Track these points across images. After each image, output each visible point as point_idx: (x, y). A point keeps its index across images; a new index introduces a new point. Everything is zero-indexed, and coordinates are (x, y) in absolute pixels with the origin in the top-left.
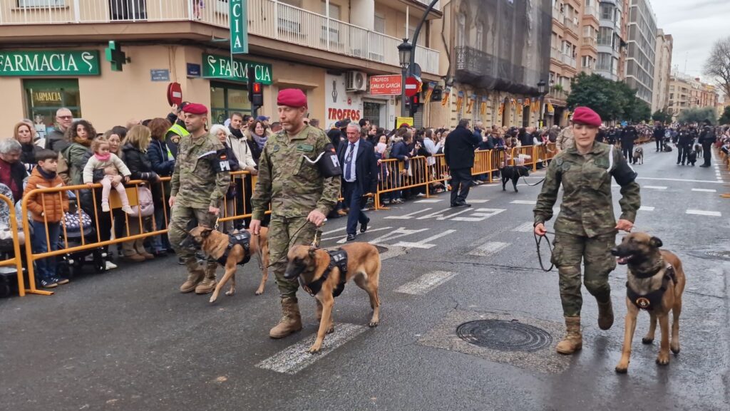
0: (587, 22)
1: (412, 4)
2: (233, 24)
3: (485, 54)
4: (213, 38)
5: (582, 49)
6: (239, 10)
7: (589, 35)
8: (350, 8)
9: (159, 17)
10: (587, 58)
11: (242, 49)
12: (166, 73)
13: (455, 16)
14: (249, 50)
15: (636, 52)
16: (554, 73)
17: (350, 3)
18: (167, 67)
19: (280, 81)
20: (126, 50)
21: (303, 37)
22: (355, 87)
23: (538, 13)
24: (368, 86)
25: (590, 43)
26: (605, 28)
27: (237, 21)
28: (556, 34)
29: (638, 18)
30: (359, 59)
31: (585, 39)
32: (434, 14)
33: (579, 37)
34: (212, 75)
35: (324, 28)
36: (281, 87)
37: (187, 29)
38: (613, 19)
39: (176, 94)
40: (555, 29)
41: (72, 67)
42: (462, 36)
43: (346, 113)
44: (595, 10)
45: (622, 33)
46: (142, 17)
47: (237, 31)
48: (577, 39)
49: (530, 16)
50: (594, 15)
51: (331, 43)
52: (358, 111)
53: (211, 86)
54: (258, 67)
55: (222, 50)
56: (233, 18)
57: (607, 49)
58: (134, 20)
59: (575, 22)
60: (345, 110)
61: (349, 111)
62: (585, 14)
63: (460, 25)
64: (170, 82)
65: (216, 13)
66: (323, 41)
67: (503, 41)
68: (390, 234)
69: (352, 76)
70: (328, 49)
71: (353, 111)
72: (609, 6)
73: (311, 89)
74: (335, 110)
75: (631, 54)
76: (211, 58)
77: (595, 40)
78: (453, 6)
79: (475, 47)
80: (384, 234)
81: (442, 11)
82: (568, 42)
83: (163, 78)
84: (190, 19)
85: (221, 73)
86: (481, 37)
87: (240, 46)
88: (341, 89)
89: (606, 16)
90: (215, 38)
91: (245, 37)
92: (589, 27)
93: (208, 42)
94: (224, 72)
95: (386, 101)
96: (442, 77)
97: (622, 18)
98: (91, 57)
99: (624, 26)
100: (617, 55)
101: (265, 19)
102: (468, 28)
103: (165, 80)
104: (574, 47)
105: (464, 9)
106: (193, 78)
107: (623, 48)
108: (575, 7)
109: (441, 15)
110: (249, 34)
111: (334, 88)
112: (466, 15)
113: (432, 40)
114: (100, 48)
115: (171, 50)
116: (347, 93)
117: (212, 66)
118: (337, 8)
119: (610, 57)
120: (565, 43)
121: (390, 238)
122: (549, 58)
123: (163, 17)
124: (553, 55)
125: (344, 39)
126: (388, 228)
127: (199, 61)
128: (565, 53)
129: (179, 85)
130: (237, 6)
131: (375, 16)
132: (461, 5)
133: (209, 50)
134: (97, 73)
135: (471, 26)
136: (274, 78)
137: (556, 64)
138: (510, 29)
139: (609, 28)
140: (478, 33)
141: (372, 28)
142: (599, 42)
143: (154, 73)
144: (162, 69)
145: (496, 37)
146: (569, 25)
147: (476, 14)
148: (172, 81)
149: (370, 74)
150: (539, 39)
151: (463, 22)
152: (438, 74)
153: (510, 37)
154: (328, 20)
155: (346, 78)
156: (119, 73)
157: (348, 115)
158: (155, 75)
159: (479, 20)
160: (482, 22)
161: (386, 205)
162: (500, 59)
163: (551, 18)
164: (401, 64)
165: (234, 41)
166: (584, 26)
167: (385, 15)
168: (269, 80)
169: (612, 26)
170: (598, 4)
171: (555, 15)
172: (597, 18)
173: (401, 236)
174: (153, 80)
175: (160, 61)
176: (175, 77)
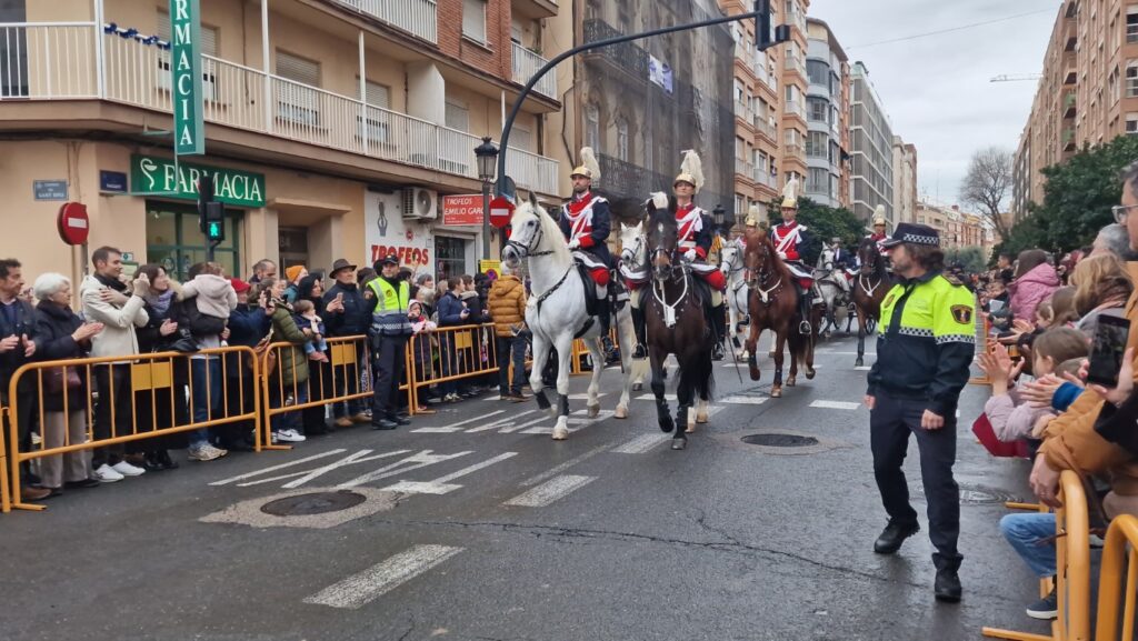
0: (790, 124)
1: (511, 89)
2: (179, 106)
3: (631, 166)
4: (146, 130)
5: (784, 162)
6: (189, 85)
7: (793, 142)
8: (406, 90)
9: (45, 92)
10: (793, 174)
11: (193, 147)
12: (62, 187)
13: (580, 107)
14: (207, 149)
15: (865, 168)
16: (743, 195)
17: (406, 84)
18: (63, 176)
19: (280, 200)
21: (324, 132)
22: (417, 212)
23: (712, 109)
24: (439, 211)
25: (794, 154)
26: (817, 133)
27: (185, 102)
28: (742, 140)
29: (864, 119)
30: (422, 168)
31: (788, 147)
32: (548, 104)
33: (779, 144)
34: (149, 190)
35: (359, 119)
36: (282, 212)
37: (94, 114)
38: (827, 119)
39: (74, 222)
40: (740, 131)
42: (595, 140)
43: (404, 254)
44: (800, 106)
45: (842, 139)
46: (15, 91)
47: (185, 118)
48: (776, 147)
49: (701, 113)
50: (798, 113)
51: (371, 143)
52: (425, 250)
53: (149, 208)
54: (238, 179)
55: (161, 148)
56: (178, 98)
57: (822, 162)
59: (771, 122)
60: (402, 249)
61: (409, 250)
62: (787, 111)
63: (589, 122)
64: (65, 202)
65: (161, 91)
66: (359, 139)
67: (660, 149)
68: (396, 465)
69: (412, 195)
70: (366, 151)
71: (417, 251)
72: (821, 101)
73: (339, 214)
74: (383, 248)
75: (859, 171)
76: (146, 163)
77: (803, 149)
78: (578, 94)
79: (615, 156)
80: (384, 465)
81: (561, 100)
82: (761, 151)
83: (55, 195)
84: (100, 97)
85: (167, 188)
86: (624, 141)
87: (190, 142)
88: (394, 216)
89: (817, 116)
90: (149, 129)
91: (200, 128)
92: (793, 131)
93: (137, 135)
94: (172, 185)
95: (474, 234)
96: (566, 200)
97: (841, 120)
99: (844, 131)
100: (837, 172)
101: (253, 102)
102: (603, 127)
103: (58, 198)
104: (772, 159)
105: (596, 97)
106: (112, 195)
107: (846, 162)
108: (771, 102)
109: (560, 107)
110: (207, 123)
111: (382, 214)
112: (600, 107)
113: (548, 143)
115: (72, 149)
116: (405, 222)
117: (149, 176)
118: (384, 90)
119: (827, 174)
120: (758, 153)
121: (390, 474)
122: (734, 174)
123: (53, 93)
124: (739, 169)
125: (397, 138)
126: (404, 451)
127: (125, 168)
128: (758, 166)
129: (84, 207)
130: (186, 78)
131: (446, 103)
132: (590, 92)
133: (145, 150)
135: (608, 124)
136: (267, 197)
137: (744, 183)
138: (671, 130)
139: (823, 133)
140: (619, 135)
141: (442, 121)
142: (809, 153)
143: (39, 186)
144: (55, 178)
145: (649, 142)
146: (761, 127)
147: (614, 106)
148: (72, 199)
149: (443, 193)
150: (715, 146)
151: (595, 118)
152: (557, 194)
153: (671, 142)
154: (364, 107)
155: (402, 197)
157: (408, 256)
158: (41, 191)
159: (621, 116)
160: (626, 119)
161: (430, 406)
162: (655, 174)
163: (733, 116)
164: (480, 176)
165: (180, 134)
166: (786, 129)
167: (468, 104)
168: (260, 199)
169: (827, 131)
170: (804, 99)
171: (739, 111)
172: (804, 118)
173: (413, 467)
174: (37, 198)
175: (48, 164)
176: (78, 190)
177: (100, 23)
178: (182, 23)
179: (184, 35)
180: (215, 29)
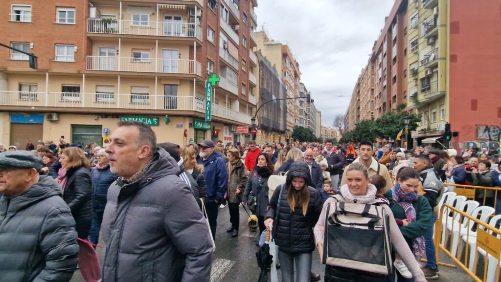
2: (207, 112)
4: (199, 116)
6: (209, 108)
12: (182, 126)
18: (182, 124)
20: (170, 118)
22: (232, 130)
30: (234, 121)
34: (195, 127)
37: (193, 113)
39: (186, 133)
41: (149, 123)
46: (176, 108)
47: (208, 114)
53: (194, 130)
54: (207, 124)
55: (202, 120)
56: (207, 111)
58: (175, 109)
60: (229, 137)
69: (232, 126)
74: (226, 137)
75: (309, 118)
76: (195, 121)
84: (194, 110)
85: (198, 126)
87: (209, 119)
91: (211, 117)
93: (197, 117)
98: (156, 120)
103: (181, 128)
106: (190, 128)
110: (213, 116)
114: (160, 117)
117: (196, 124)
127: (192, 122)
129: (187, 130)
133: (195, 119)
134: (158, 125)
136: (211, 127)
144: (180, 124)
156: (167, 125)
157: (229, 139)
158: (178, 126)
165: (207, 117)
174: (177, 128)
175: (180, 121)
176: (185, 127)
177: (194, 97)
178: (209, 97)
179: (209, 99)
180: (218, 100)
